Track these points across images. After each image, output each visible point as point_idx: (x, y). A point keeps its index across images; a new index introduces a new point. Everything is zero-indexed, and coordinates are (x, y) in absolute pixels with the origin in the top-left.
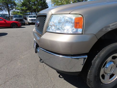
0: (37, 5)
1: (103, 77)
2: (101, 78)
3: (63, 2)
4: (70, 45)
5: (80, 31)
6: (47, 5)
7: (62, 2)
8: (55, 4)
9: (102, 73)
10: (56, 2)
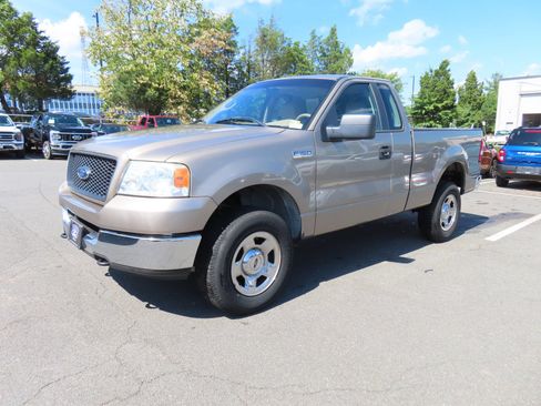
0: (12, 63)
1: (241, 280)
2: (235, 282)
3: (145, 59)
4: (170, 216)
5: (185, 191)
6: (66, 66)
7: (137, 61)
8: (105, 64)
9: (236, 270)
10: (108, 57)
